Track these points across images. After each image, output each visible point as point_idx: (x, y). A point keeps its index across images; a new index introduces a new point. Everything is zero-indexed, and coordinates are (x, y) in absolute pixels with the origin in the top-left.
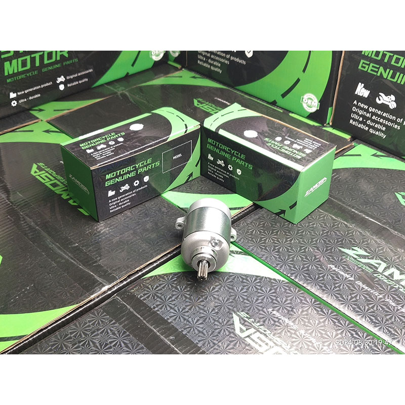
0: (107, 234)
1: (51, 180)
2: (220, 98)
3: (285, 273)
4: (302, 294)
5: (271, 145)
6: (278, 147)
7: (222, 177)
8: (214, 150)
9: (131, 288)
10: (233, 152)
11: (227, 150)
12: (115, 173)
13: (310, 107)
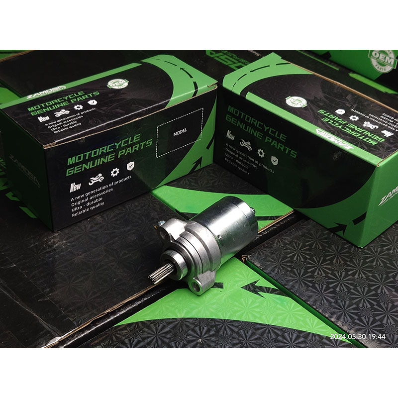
0: (62, 251)
3: (345, 328)
5: (329, 121)
6: (340, 124)
7: (247, 167)
8: (237, 124)
9: (96, 341)
10: (266, 128)
11: (258, 126)
12: (82, 155)
13: (382, 64)
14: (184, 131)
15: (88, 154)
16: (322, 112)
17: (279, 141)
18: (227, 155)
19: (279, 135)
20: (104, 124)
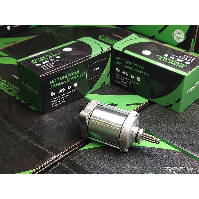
0: (50, 122)
1: (7, 88)
2: (116, 35)
3: (177, 146)
4: (191, 159)
5: (162, 59)
6: (167, 60)
7: (126, 83)
8: (121, 64)
9: (71, 157)
10: (134, 65)
11: (130, 64)
12: (56, 79)
13: (179, 38)
14: (98, 68)
15: (58, 79)
16: (158, 56)
17: (140, 70)
18: (117, 79)
19: (140, 67)
20: (65, 66)
